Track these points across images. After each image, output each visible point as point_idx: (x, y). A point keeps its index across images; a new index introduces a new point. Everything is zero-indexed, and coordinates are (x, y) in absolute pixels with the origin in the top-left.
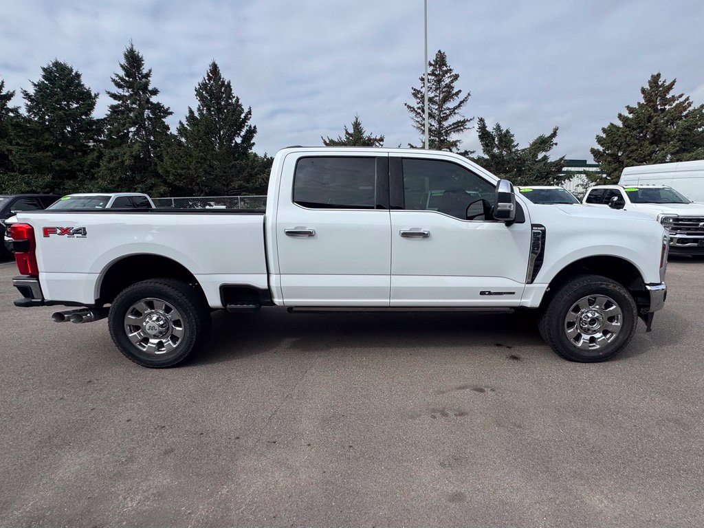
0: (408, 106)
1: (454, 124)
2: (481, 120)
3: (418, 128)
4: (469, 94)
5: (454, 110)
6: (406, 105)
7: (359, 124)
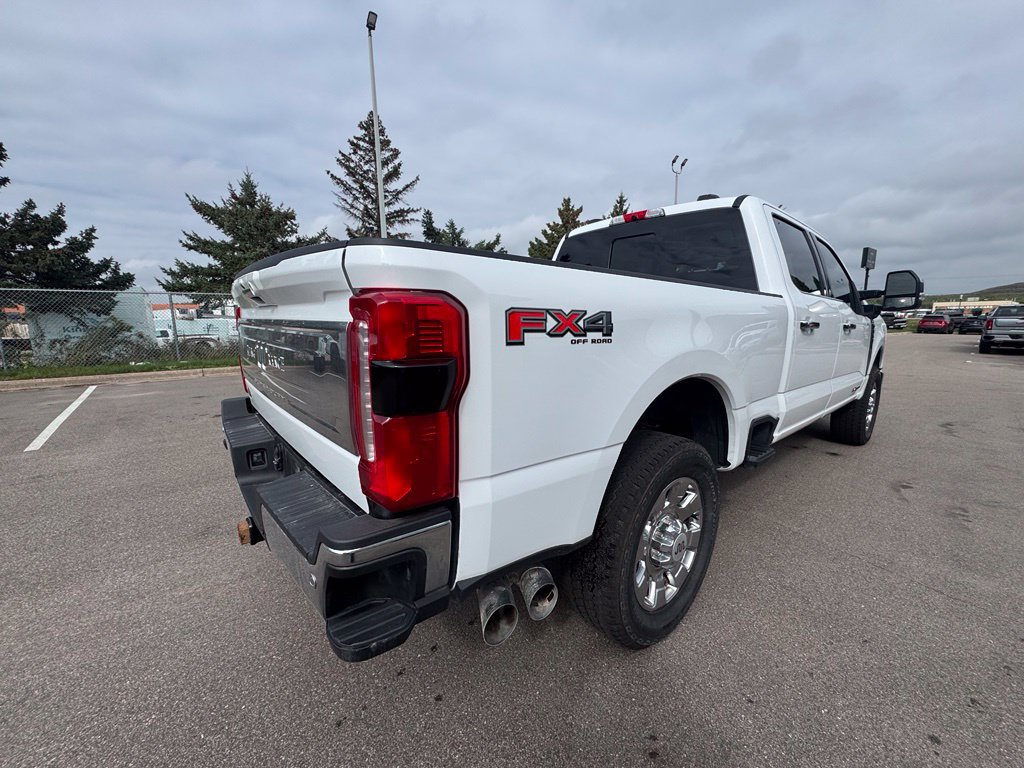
0: (332, 175)
1: (395, 212)
2: (428, 214)
3: (344, 208)
4: (418, 179)
5: (397, 194)
6: (328, 172)
7: (253, 187)
